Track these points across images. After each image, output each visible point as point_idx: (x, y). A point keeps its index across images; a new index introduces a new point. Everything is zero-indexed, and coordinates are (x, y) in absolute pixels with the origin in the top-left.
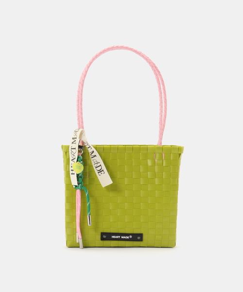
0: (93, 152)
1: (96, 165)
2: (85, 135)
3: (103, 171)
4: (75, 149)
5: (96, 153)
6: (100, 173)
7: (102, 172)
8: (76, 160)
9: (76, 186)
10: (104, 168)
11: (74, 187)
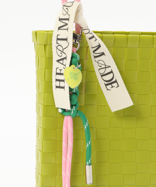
0: (99, 46)
1: (102, 71)
2: (82, 14)
3: (116, 81)
4: (66, 40)
5: (104, 48)
6: (109, 87)
7: (115, 85)
8: (67, 62)
9: (64, 110)
10: (118, 76)
11: (60, 111)
